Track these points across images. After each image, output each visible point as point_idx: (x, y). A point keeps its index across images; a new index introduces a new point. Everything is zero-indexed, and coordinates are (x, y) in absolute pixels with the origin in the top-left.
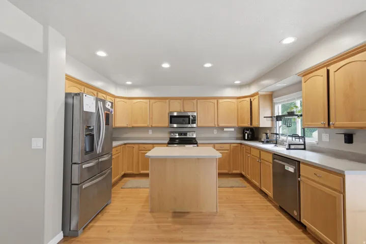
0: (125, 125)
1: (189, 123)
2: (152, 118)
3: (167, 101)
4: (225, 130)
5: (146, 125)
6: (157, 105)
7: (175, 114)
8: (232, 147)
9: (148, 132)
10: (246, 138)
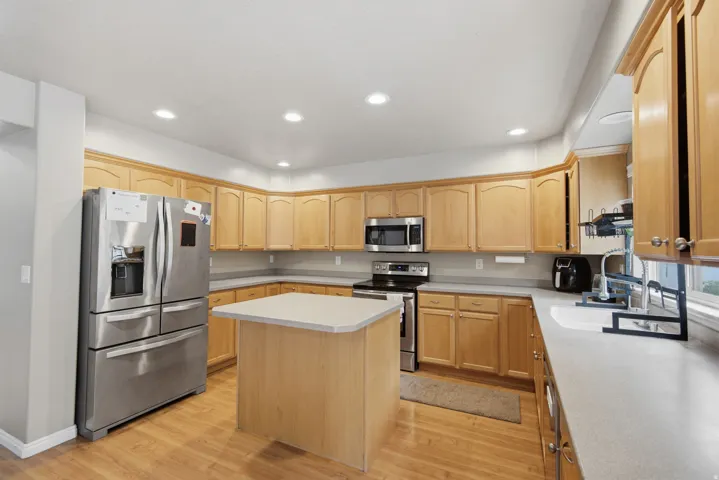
0: (287, 247)
1: (406, 243)
2: (334, 233)
3: (362, 195)
4: (499, 259)
5: (321, 246)
6: (343, 205)
7: (374, 223)
8: (505, 307)
9: (334, 259)
10: (558, 285)
